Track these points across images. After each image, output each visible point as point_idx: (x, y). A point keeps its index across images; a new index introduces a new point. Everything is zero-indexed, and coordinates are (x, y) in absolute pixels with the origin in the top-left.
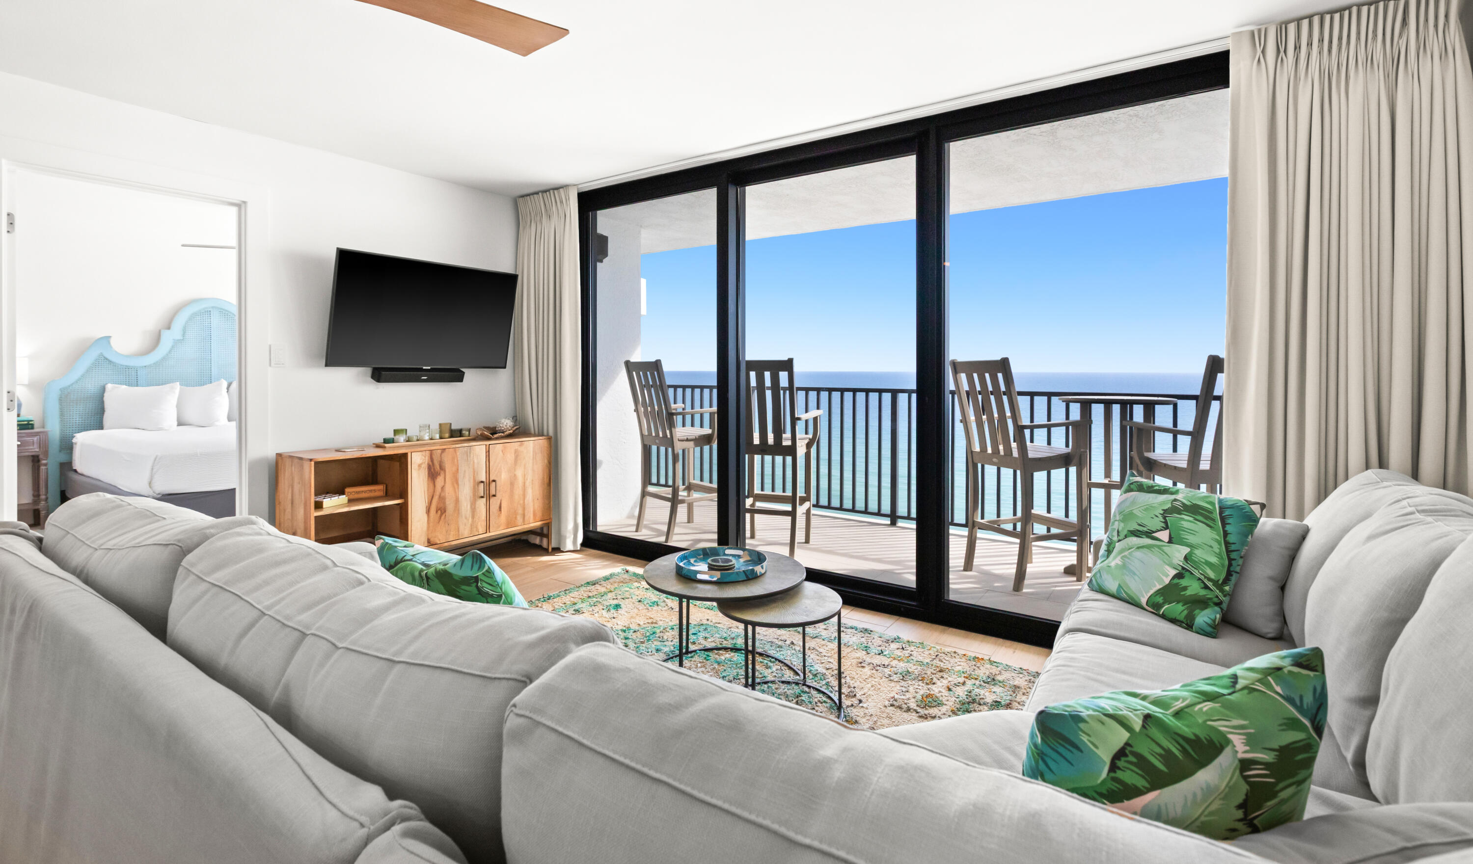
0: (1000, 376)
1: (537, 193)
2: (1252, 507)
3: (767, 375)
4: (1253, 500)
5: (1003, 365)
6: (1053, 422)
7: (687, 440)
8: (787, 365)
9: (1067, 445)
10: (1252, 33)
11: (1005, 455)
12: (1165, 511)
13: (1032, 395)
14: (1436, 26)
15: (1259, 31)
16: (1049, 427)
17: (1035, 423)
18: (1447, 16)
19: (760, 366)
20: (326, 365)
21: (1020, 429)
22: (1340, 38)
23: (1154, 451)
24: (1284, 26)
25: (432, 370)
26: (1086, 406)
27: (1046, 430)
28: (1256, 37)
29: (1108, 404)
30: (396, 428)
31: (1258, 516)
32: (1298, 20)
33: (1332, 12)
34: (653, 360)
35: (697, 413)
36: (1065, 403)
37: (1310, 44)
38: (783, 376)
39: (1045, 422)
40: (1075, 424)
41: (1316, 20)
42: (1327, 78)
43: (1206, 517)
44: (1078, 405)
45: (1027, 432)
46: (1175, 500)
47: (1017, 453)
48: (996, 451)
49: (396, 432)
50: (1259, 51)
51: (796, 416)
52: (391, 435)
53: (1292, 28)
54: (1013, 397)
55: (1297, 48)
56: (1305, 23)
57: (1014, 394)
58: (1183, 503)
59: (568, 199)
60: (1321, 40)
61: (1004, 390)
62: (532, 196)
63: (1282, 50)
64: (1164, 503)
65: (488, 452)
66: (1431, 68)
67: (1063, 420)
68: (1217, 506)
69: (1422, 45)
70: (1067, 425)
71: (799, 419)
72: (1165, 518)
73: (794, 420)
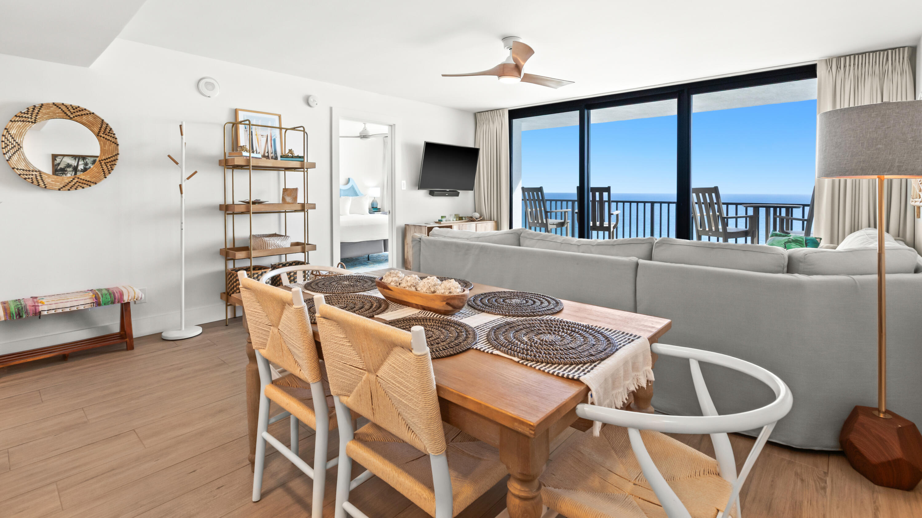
0: (713, 195)
1: (488, 111)
2: (817, 239)
3: (597, 194)
4: (817, 237)
5: (715, 190)
7: (553, 224)
8: (608, 189)
9: (746, 227)
10: (826, 60)
11: (715, 231)
12: (785, 242)
14: (899, 62)
15: (829, 59)
16: (736, 218)
17: (729, 216)
18: (903, 58)
19: (594, 190)
20: (418, 189)
22: (862, 64)
23: (792, 229)
24: (839, 58)
25: (450, 191)
26: (756, 208)
27: (735, 219)
28: (828, 61)
29: (768, 208)
30: (442, 216)
31: (819, 242)
32: (845, 56)
33: (858, 54)
34: (539, 187)
35: (559, 212)
36: (745, 208)
37: (850, 65)
38: (605, 194)
39: (735, 216)
40: (750, 217)
41: (852, 57)
42: (857, 79)
43: (800, 243)
44: (752, 208)
46: (789, 238)
47: (721, 229)
48: (710, 229)
49: (442, 217)
50: (829, 68)
51: (611, 213)
52: (440, 219)
53: (842, 59)
54: (720, 205)
55: (845, 66)
56: (848, 58)
57: (721, 204)
58: (792, 239)
59: (503, 115)
60: (854, 64)
61: (716, 202)
62: (484, 113)
63: (839, 67)
64: (785, 240)
65: (476, 227)
66: (897, 78)
67: (744, 215)
68: (804, 240)
69: (894, 69)
70: (746, 218)
71: (612, 214)
72: (785, 245)
73: (610, 214)
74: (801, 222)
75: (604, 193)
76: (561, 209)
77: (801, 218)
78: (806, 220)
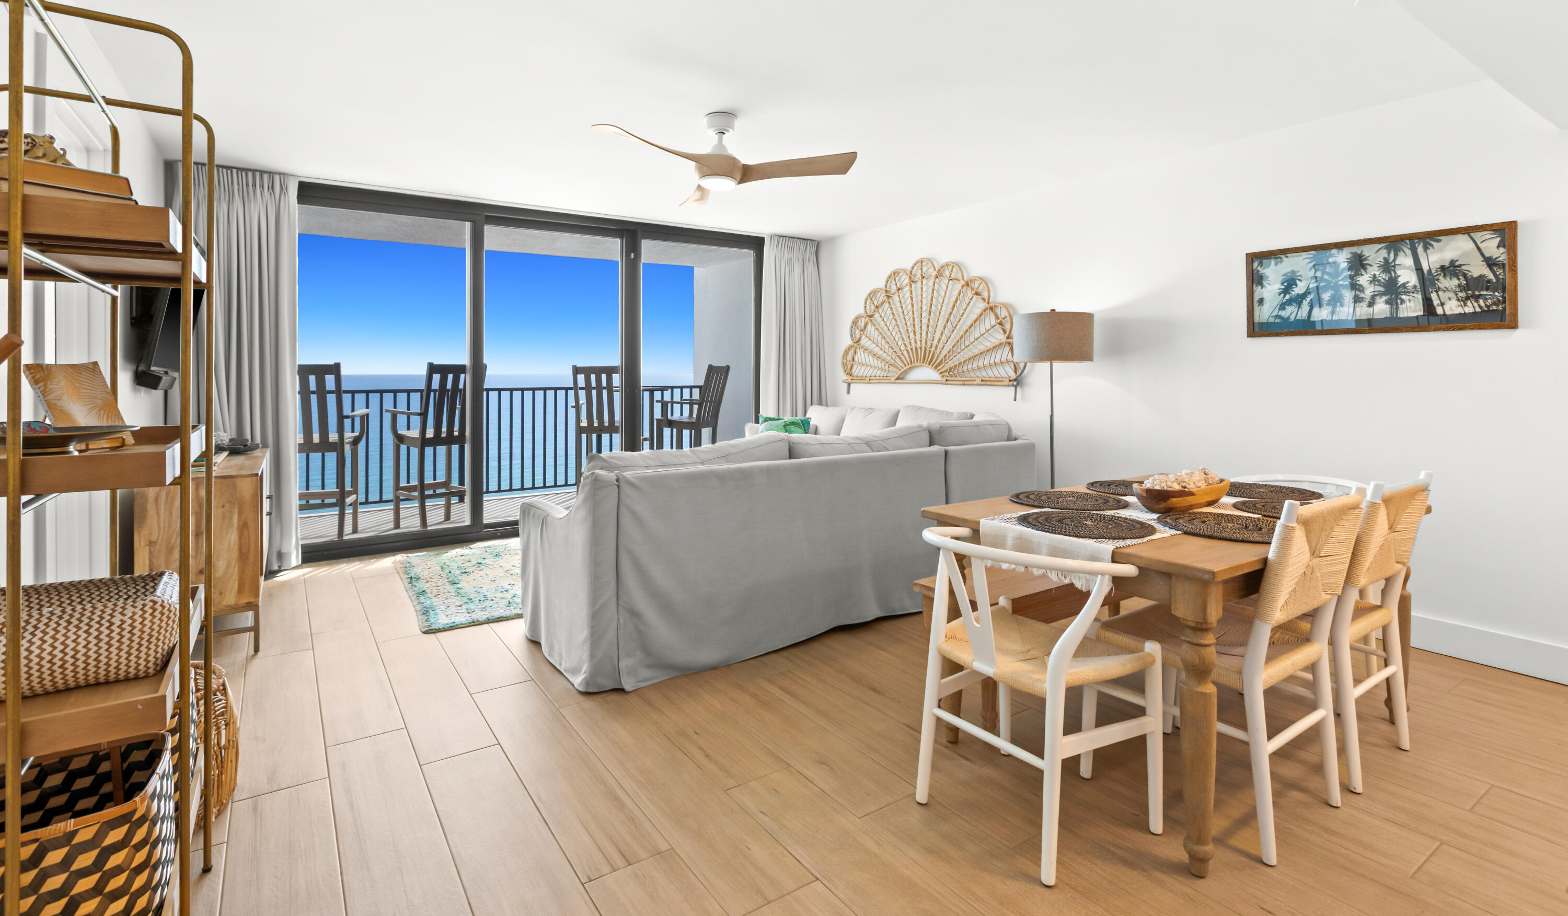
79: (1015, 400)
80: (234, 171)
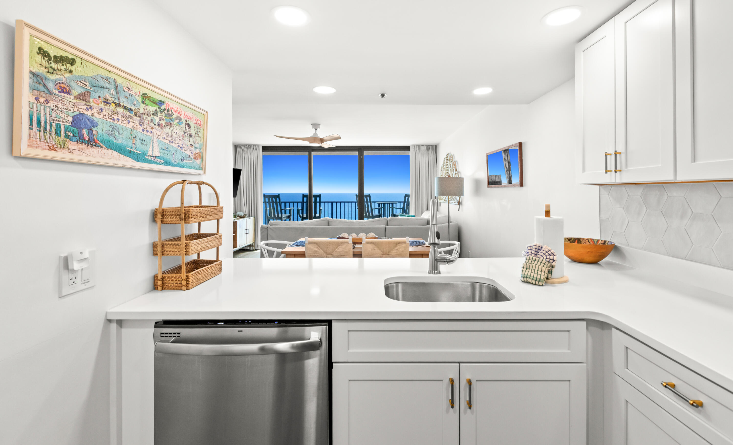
6: (376, 208)
13: (375, 202)
21: (372, 209)
37: (420, 149)
45: (374, 210)
74: (399, 209)
75: (317, 198)
76: (290, 207)
77: (399, 208)
78: (401, 209)
79: (459, 210)
80: (248, 146)
